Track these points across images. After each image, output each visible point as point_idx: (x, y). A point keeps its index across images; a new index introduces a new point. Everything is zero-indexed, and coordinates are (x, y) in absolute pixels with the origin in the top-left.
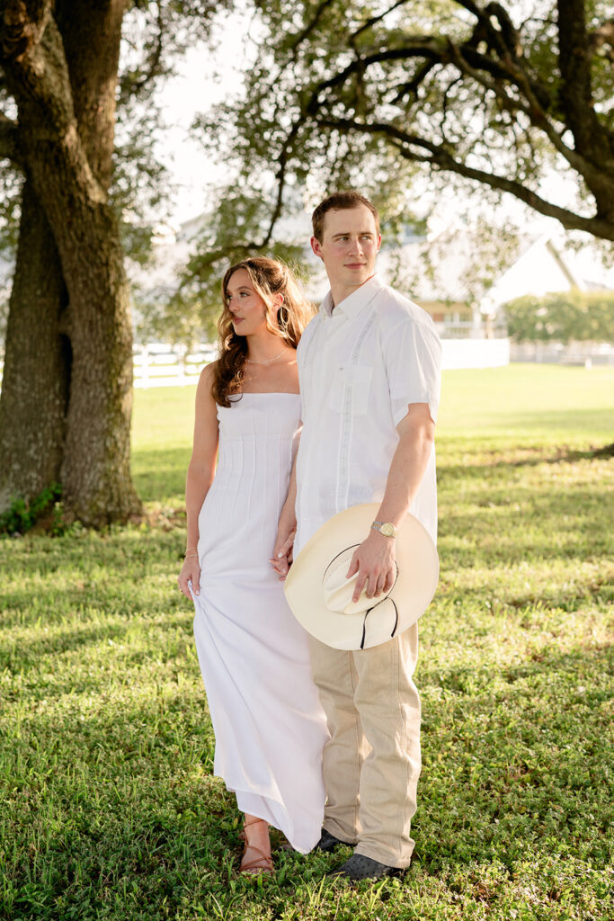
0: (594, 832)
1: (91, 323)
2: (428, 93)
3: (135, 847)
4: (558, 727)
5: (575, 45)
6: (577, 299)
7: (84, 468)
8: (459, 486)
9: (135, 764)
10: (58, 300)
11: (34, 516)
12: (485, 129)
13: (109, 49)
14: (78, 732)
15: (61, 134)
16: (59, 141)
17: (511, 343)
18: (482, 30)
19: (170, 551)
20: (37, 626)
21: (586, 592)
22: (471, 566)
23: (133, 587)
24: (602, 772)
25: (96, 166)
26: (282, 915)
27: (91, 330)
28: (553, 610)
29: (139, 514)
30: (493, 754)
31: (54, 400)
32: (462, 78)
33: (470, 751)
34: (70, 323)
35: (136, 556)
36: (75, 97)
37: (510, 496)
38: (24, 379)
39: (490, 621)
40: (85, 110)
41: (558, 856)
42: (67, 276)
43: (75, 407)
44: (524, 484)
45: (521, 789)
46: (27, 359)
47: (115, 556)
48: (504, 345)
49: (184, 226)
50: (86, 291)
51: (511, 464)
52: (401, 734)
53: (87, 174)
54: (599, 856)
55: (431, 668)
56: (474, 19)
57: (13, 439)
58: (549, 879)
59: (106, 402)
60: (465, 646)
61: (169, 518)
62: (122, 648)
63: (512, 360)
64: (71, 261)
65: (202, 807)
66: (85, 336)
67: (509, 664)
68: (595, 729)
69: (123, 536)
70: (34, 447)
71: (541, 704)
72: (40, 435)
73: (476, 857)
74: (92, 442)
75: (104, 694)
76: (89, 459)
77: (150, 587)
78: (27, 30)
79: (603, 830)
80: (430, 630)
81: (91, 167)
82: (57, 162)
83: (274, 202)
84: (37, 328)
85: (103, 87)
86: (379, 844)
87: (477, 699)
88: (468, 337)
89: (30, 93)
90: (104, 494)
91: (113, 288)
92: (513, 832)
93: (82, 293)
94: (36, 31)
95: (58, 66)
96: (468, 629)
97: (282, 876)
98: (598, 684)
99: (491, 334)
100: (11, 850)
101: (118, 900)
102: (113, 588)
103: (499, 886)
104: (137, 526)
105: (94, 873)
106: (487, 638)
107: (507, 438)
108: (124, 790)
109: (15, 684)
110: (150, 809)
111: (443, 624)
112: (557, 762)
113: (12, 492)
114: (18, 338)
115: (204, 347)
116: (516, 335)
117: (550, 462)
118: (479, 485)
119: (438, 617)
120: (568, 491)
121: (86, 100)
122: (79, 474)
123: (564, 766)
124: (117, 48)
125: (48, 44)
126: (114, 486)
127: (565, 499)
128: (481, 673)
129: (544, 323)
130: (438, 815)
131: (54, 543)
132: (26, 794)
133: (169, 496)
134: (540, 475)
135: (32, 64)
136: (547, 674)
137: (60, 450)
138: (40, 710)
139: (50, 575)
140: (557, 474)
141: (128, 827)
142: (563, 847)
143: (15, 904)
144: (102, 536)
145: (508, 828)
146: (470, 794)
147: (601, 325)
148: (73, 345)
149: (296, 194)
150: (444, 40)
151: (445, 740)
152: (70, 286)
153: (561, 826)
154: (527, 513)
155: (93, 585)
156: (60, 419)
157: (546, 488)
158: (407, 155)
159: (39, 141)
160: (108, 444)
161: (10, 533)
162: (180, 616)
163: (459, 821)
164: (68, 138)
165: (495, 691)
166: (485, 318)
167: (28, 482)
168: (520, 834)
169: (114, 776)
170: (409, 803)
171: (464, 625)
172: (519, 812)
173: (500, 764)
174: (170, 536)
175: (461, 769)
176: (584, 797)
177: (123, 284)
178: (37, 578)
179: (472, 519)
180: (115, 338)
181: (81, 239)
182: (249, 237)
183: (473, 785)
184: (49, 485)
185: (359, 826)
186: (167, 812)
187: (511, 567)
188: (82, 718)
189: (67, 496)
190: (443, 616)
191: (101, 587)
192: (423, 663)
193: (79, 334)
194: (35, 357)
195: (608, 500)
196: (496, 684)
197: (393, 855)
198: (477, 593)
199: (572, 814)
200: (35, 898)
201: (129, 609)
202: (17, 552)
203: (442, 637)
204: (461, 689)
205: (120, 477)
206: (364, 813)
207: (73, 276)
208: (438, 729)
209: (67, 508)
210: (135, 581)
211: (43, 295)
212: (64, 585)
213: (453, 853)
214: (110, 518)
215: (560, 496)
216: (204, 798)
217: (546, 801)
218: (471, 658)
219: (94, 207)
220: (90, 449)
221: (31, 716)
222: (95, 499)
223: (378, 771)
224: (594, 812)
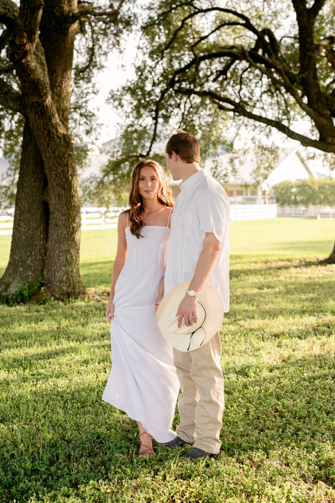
0: (308, 437)
1: (59, 195)
2: (232, 75)
3: (87, 445)
4: (293, 392)
5: (308, 51)
6: (313, 183)
7: (56, 270)
8: (248, 279)
9: (86, 410)
10: (42, 184)
11: (31, 294)
12: (262, 94)
13: (68, 55)
14: (57, 395)
15: (44, 99)
16: (43, 103)
17: (278, 206)
18: (260, 42)
19: (100, 311)
20: (35, 347)
21: (311, 330)
22: (253, 318)
23: (82, 329)
24: (313, 411)
25: (61, 115)
26: (158, 474)
27: (59, 199)
28: (294, 339)
29: (84, 293)
30: (261, 404)
31: (40, 235)
32: (250, 67)
33: (250, 403)
34: (48, 195)
35: (83, 314)
36: (51, 80)
37: (275, 284)
38: (25, 224)
39: (262, 344)
40: (55, 86)
41: (290, 448)
42: (47, 171)
43: (51, 238)
44: (282, 278)
45: (274, 419)
46: (26, 214)
47: (72, 314)
48: (274, 208)
49: (104, 145)
50: (56, 179)
51: (275, 268)
52: (214, 390)
53: (57, 119)
54: (310, 448)
55: (231, 365)
56: (256, 37)
57: (19, 255)
58: (286, 458)
59: (67, 235)
60: (249, 355)
61: (99, 295)
62: (78, 357)
63: (278, 216)
64: (49, 164)
65: (119, 428)
66: (56, 202)
67: (270, 363)
68: (311, 392)
69: (76, 304)
70: (30, 259)
71: (285, 382)
72: (33, 253)
73: (251, 449)
74: (59, 256)
75: (69, 378)
76: (58, 265)
77: (90, 328)
78: (27, 47)
79: (312, 437)
80: (232, 348)
81: (59, 115)
82: (42, 113)
83: (152, 133)
84: (31, 198)
85: (65, 74)
86: (204, 443)
87: (254, 379)
88: (255, 203)
89: (28, 78)
90: (66, 283)
91: (70, 178)
92: (269, 438)
93: (54, 180)
94: (31, 47)
95: (42, 64)
96: (251, 347)
97: (158, 457)
98: (314, 372)
99: (267, 202)
100: (28, 447)
101: (80, 468)
102: (72, 329)
103: (262, 461)
104: (83, 299)
105: (69, 457)
106: (260, 352)
107: (274, 255)
108: (81, 421)
109: (25, 374)
110: (94, 429)
111: (238, 345)
112: (292, 407)
113: (19, 282)
114: (22, 203)
115: (116, 209)
116: (280, 202)
117: (296, 267)
118: (259, 279)
119: (236, 342)
120: (305, 282)
121: (56, 81)
122: (53, 273)
123: (295, 408)
124: (72, 54)
125: (37, 53)
126: (71, 279)
127: (302, 285)
128: (256, 368)
129: (295, 196)
130: (233, 431)
131: (41, 308)
132: (34, 423)
133: (99, 285)
134: (290, 274)
135: (30, 64)
136: (289, 368)
137: (43, 260)
138: (38, 386)
139: (40, 323)
140: (299, 273)
141: (84, 436)
142: (293, 444)
143: (31, 470)
144: (65, 304)
145: (267, 437)
146: (249, 422)
147: (325, 197)
148: (50, 206)
149: (164, 128)
150: (240, 48)
151: (238, 398)
152: (48, 176)
153: (292, 435)
154: (283, 291)
155: (61, 327)
156: (43, 244)
157: (293, 280)
158: (221, 108)
159: (32, 103)
160: (68, 257)
161: (18, 303)
162: (106, 342)
163: (244, 433)
164: (47, 101)
165: (263, 375)
166: (264, 193)
167: (27, 277)
168: (273, 438)
169: (76, 415)
170: (218, 423)
171: (249, 346)
172: (273, 429)
173: (264, 408)
174: (100, 304)
175: (245, 411)
176: (304, 422)
177: (75, 176)
178: (33, 325)
179: (254, 295)
180: (72, 203)
181: (54, 152)
182: (139, 151)
183: (250, 417)
184: (38, 278)
185: (195, 435)
186: (103, 430)
187: (273, 318)
188: (59, 389)
189: (47, 284)
190: (238, 341)
191: (66, 328)
192: (228, 363)
193: (53, 201)
194: (31, 213)
195: (325, 285)
196: (264, 372)
197: (211, 448)
198: (256, 331)
199: (299, 430)
200: (41, 467)
201: (81, 339)
202: (22, 312)
203: (238, 351)
204: (247, 375)
205: (74, 274)
206: (198, 428)
207: (50, 171)
208: (234, 393)
209: (47, 290)
210: (83, 326)
211: (34, 181)
212: (47, 327)
213: (240, 447)
214: (69, 295)
215: (300, 284)
216: (120, 424)
217: (285, 424)
218: (252, 361)
219: (60, 136)
220: (58, 260)
221: (34, 389)
222: (61, 285)
223: (204, 408)
224: (309, 429)
